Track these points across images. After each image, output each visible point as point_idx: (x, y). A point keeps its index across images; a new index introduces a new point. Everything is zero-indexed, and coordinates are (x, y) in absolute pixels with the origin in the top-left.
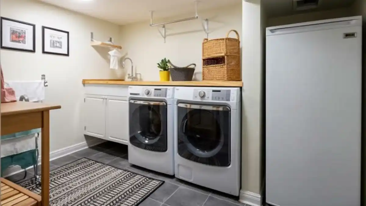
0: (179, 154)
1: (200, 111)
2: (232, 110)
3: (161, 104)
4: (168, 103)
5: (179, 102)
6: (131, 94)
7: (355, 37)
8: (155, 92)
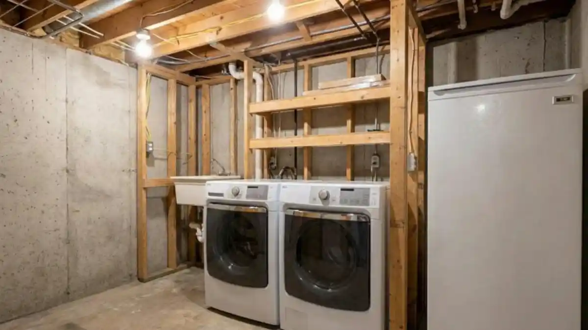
0: (287, 291)
1: (321, 221)
2: (372, 220)
3: (260, 210)
4: (269, 209)
5: (288, 207)
6: (210, 194)
7: (571, 102)
8: (247, 190)
